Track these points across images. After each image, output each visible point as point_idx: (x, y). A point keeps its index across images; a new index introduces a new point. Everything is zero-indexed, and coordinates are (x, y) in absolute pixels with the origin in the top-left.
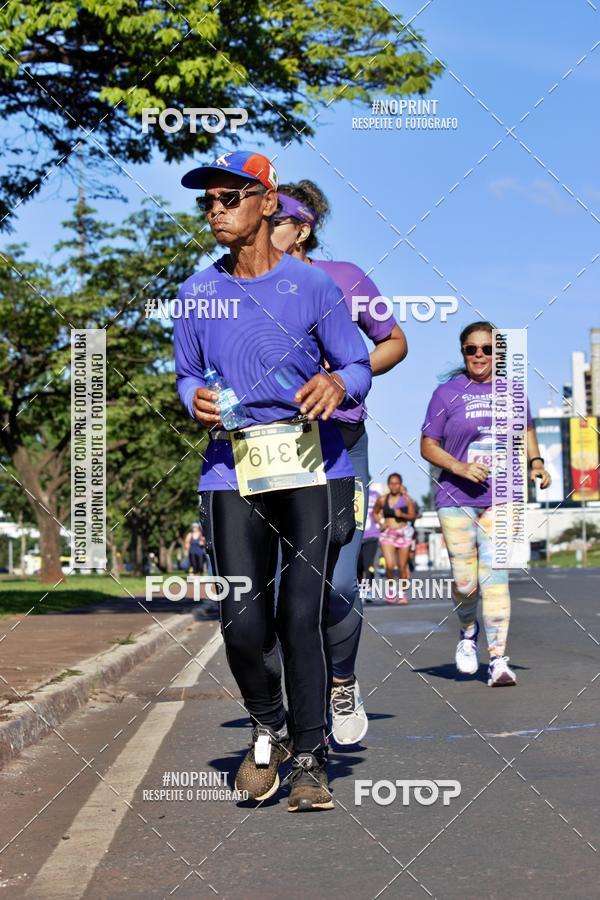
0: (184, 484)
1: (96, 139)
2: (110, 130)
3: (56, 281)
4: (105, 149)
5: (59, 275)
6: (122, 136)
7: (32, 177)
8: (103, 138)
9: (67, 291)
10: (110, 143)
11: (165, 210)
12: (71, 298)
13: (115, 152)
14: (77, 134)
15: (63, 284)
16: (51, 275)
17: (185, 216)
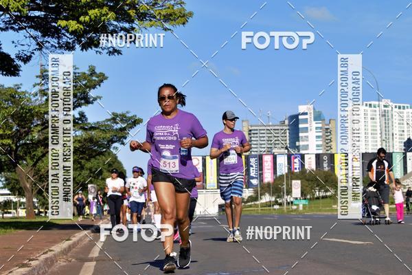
0: (82, 180)
1: (54, 41)
2: (59, 38)
3: (33, 99)
4: (57, 45)
5: (34, 96)
6: (64, 40)
7: (28, 54)
8: (56, 41)
9: (37, 103)
10: (59, 43)
11: (77, 71)
12: (39, 105)
13: (61, 47)
14: (46, 39)
15: (36, 100)
16: (31, 97)
17: (85, 74)
